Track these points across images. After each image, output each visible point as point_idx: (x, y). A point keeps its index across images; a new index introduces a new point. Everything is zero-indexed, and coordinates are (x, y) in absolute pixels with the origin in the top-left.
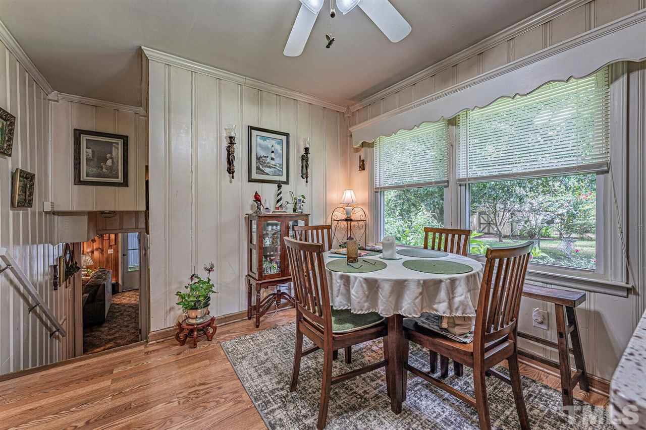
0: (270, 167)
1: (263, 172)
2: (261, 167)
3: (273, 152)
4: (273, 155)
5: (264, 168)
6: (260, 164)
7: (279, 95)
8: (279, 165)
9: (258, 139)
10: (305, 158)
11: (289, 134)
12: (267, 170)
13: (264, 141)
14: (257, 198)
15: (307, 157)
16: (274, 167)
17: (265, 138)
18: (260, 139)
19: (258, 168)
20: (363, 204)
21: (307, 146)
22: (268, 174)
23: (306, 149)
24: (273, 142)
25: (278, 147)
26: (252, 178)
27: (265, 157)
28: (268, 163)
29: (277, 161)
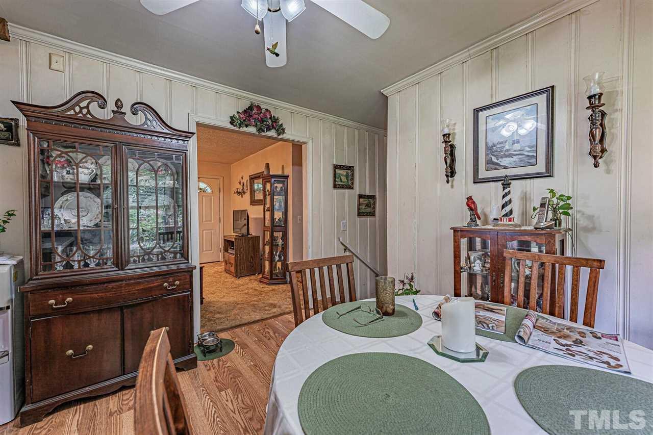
0: (511, 156)
1: (497, 166)
2: (494, 159)
5: (500, 160)
6: (493, 155)
8: (529, 147)
9: (489, 122)
11: (553, 87)
12: (505, 162)
13: (501, 119)
16: (519, 153)
18: (492, 118)
19: (488, 162)
21: (593, 91)
22: (506, 167)
23: (591, 99)
26: (480, 177)
27: (502, 143)
28: (507, 150)
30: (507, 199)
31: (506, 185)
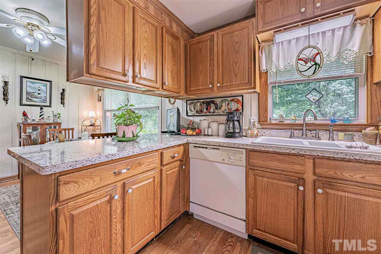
0: (37, 98)
1: (31, 101)
2: (30, 98)
3: (39, 90)
4: (39, 92)
6: (30, 96)
7: (45, 61)
8: (44, 97)
9: (28, 83)
10: (63, 94)
11: (52, 81)
12: (34, 99)
13: (33, 84)
14: (25, 114)
15: (64, 94)
16: (41, 98)
17: (34, 83)
18: (29, 83)
19: (27, 98)
20: (100, 118)
21: (64, 88)
22: (35, 102)
23: (63, 90)
24: (40, 85)
25: (44, 88)
26: (23, 103)
27: (34, 93)
28: (36, 96)
29: (43, 95)
30: (41, 114)
31: (41, 109)
